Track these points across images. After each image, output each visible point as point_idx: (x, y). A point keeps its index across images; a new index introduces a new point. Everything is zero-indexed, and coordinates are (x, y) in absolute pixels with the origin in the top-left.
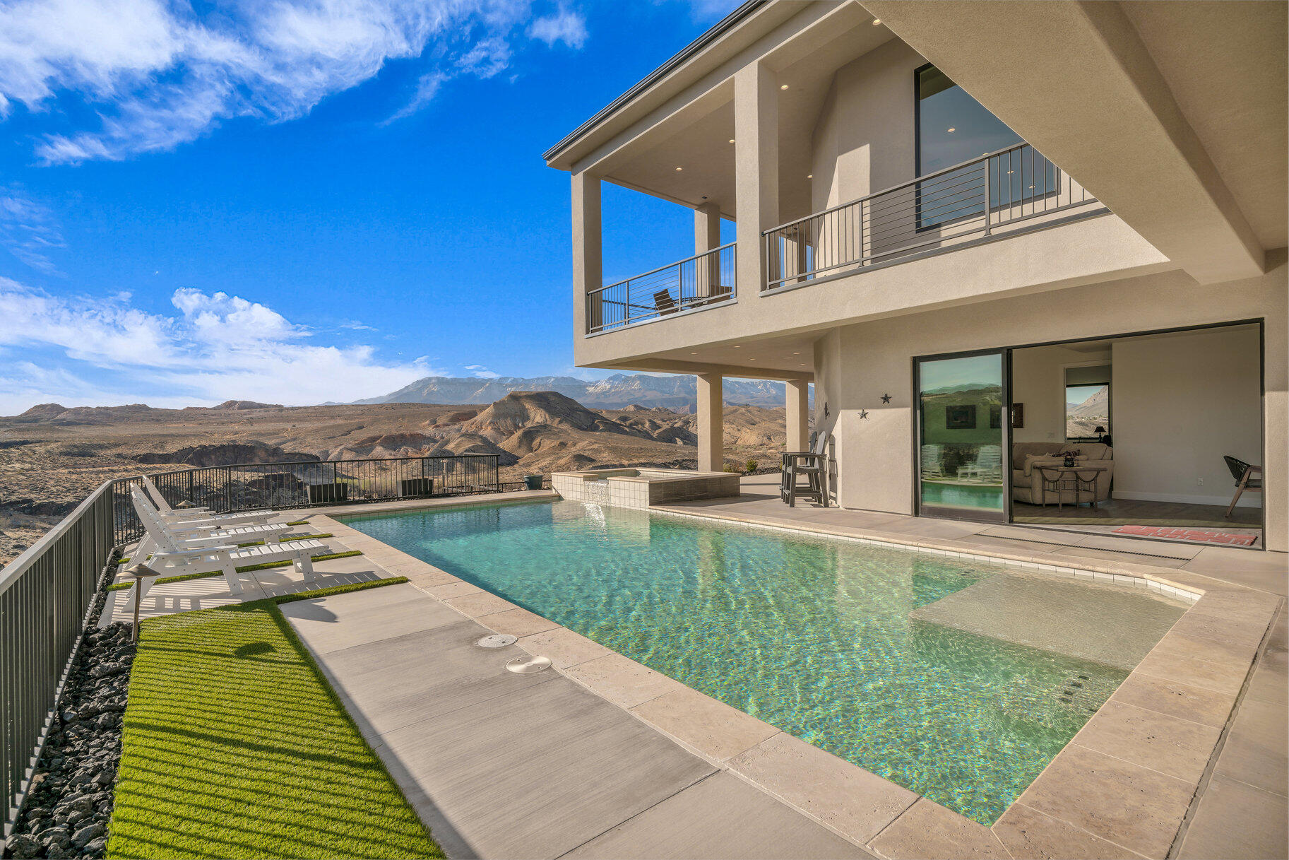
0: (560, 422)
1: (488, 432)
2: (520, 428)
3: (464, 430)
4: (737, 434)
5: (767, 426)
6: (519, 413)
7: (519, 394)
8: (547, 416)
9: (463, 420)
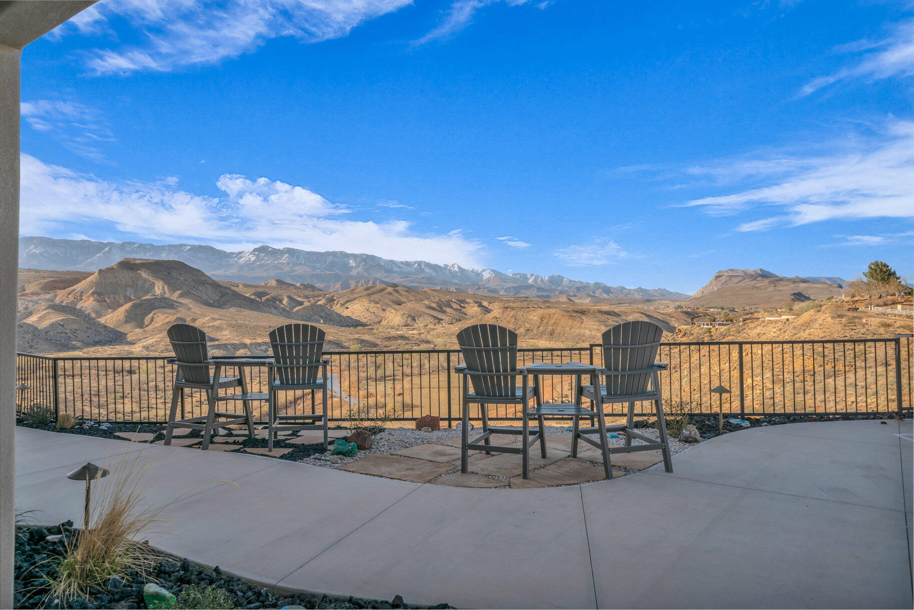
0: (181, 296)
1: (88, 304)
2: (130, 300)
3: (57, 301)
4: (382, 314)
5: (412, 306)
6: (130, 283)
7: (132, 262)
8: (166, 288)
9: (60, 289)
